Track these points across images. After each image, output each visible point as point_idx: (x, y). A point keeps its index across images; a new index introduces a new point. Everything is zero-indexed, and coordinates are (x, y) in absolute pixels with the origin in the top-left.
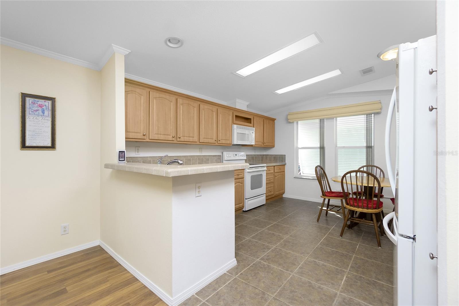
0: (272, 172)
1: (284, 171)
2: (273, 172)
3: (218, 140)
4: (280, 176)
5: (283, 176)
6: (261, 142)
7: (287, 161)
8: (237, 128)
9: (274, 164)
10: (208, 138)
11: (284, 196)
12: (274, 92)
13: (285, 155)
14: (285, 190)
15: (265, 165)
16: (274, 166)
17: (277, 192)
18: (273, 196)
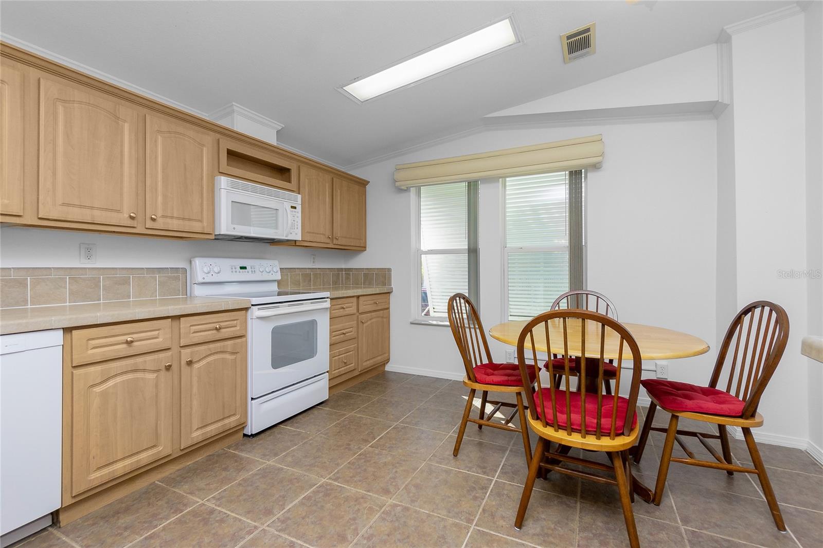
0: (352, 312)
1: (388, 308)
2: (355, 311)
3: (148, 216)
4: (374, 320)
5: (385, 320)
6: (323, 234)
7: (395, 284)
8: (234, 186)
9: (359, 292)
10: (92, 208)
11: (389, 368)
12: (340, 90)
13: (389, 270)
14: (389, 355)
15: (327, 294)
16: (358, 297)
17: (368, 362)
18: (356, 373)
